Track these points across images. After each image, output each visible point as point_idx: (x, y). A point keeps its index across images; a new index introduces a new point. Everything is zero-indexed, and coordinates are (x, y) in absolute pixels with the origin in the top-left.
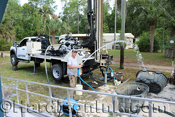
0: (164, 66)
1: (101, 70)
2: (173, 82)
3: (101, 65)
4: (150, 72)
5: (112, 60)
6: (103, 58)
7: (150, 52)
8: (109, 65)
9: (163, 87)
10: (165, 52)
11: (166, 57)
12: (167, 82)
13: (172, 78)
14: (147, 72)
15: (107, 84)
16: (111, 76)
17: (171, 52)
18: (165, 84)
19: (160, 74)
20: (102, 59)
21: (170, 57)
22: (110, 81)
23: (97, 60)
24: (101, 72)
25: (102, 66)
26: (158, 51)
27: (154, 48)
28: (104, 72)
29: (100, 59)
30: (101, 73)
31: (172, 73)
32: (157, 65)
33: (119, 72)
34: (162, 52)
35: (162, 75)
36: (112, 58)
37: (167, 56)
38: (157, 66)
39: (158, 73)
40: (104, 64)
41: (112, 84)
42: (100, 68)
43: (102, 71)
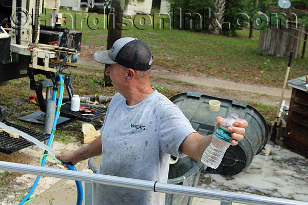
0: (256, 83)
1: (33, 85)
2: (282, 138)
3: (35, 65)
4: (211, 102)
5: (78, 48)
6: (45, 39)
7: (210, 33)
8: (67, 66)
9: (253, 155)
10: (262, 38)
11: (261, 54)
12: (267, 136)
13: (281, 123)
14: (202, 100)
15: (56, 139)
16: (70, 110)
17: (281, 39)
18: (258, 142)
19: (244, 108)
20: (40, 42)
21: (275, 54)
22: (67, 129)
23: (18, 42)
24: (33, 93)
25: (41, 68)
26: (238, 31)
27: (226, 18)
28: (44, 94)
29: (34, 41)
30: (32, 98)
31: (281, 110)
32: (231, 79)
33: (101, 97)
34: (250, 36)
35: (252, 112)
36: (77, 43)
37: (267, 50)
38: (234, 83)
39: (238, 107)
40: (46, 62)
41: (73, 138)
42: (31, 77)
43: (37, 87)
